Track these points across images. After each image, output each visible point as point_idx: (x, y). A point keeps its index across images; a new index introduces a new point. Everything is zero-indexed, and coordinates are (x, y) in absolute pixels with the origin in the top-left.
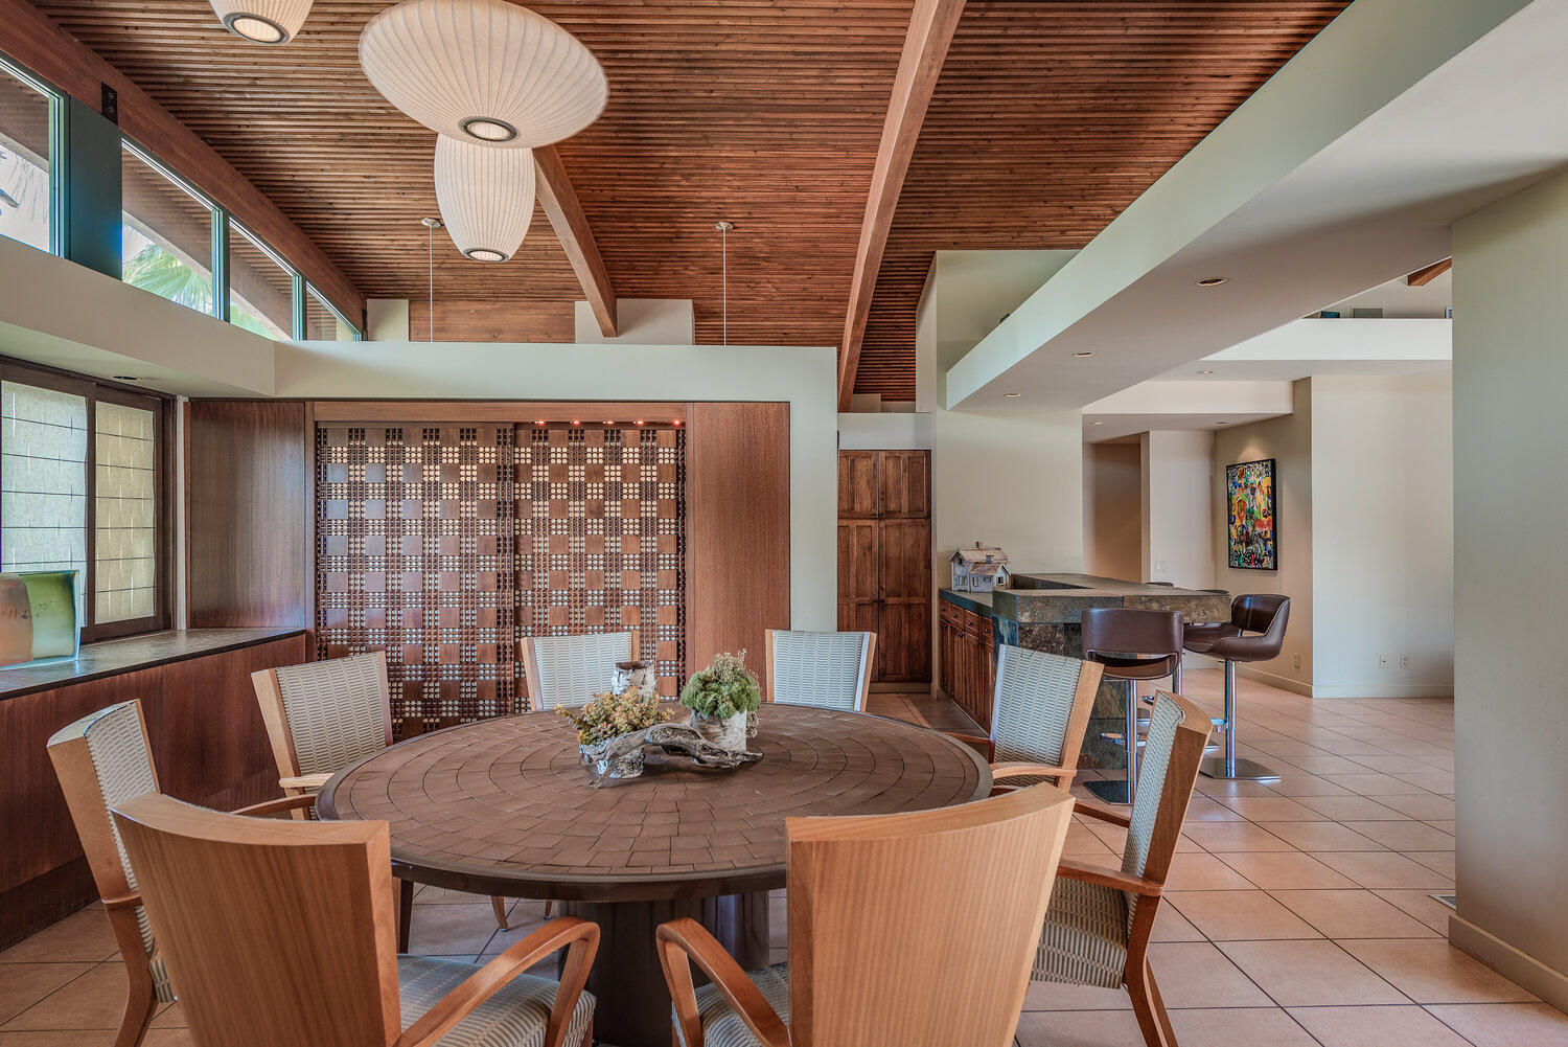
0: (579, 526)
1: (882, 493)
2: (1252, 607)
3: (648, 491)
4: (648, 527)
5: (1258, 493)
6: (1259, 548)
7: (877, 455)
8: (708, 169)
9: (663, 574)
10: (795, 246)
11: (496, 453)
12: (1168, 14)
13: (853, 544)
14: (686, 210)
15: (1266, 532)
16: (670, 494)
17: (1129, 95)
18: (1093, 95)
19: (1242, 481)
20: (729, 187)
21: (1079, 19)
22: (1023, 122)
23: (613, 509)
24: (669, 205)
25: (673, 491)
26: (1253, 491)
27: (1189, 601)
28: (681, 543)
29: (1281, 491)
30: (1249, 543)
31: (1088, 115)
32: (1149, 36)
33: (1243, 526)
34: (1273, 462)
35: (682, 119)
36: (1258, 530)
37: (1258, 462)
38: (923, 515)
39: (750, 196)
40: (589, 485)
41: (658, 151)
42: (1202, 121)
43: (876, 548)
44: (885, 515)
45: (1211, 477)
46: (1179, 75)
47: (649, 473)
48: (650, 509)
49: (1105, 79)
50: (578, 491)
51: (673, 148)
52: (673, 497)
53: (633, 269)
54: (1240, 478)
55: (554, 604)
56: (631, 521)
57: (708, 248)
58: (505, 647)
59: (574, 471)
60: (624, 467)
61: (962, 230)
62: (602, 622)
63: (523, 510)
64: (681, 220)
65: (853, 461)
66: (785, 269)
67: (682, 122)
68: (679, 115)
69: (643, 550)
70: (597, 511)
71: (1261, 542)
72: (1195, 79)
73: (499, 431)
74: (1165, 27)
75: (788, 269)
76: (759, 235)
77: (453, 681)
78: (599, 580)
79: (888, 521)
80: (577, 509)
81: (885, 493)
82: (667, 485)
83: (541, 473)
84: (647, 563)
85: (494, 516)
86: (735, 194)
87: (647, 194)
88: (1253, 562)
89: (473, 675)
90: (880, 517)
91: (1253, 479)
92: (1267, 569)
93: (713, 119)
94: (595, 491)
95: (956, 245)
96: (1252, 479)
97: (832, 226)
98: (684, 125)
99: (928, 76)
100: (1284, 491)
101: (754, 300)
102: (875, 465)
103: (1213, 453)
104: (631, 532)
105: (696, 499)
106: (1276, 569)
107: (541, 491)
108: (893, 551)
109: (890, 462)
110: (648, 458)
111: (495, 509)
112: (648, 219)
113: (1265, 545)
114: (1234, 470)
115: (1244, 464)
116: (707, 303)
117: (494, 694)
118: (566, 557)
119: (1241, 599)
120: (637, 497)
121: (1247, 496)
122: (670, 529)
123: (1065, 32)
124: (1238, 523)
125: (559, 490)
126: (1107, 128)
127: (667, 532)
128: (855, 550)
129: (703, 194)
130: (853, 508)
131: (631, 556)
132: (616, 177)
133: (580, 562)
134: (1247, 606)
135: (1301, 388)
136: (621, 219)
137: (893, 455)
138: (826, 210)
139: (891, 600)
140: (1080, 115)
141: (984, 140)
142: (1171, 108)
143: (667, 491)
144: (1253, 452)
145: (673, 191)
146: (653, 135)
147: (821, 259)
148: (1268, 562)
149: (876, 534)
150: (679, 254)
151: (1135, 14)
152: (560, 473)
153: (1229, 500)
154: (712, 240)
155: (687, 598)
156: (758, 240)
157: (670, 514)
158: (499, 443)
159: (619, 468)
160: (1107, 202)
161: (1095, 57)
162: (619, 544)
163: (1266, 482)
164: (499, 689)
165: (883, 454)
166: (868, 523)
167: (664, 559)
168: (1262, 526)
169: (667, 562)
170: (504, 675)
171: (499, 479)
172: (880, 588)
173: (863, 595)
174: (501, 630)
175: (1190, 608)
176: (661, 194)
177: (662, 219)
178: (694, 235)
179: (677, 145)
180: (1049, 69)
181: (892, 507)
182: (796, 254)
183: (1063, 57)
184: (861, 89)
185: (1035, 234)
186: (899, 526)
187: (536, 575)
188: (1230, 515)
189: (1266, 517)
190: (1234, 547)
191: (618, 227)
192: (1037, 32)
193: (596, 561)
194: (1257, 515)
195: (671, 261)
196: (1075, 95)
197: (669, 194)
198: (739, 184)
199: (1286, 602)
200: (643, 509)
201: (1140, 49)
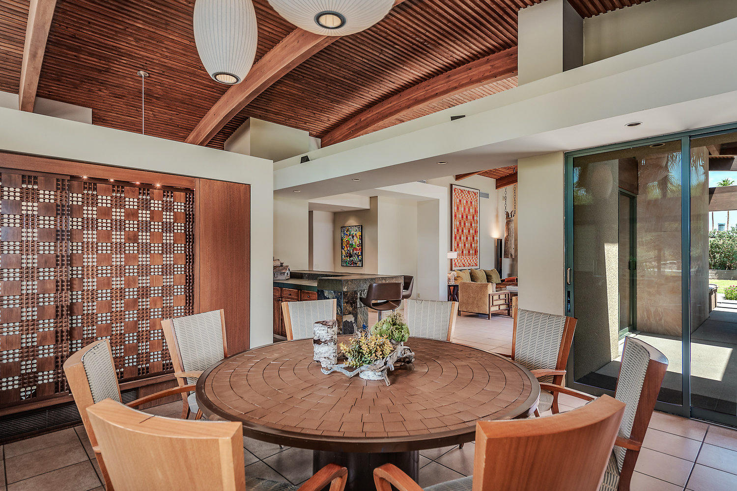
0: (119, 248)
3: (168, 228)
4: (167, 249)
5: (355, 238)
6: (355, 259)
8: (154, 40)
9: (177, 276)
10: (179, 96)
11: (55, 195)
12: (396, 55)
14: (123, 58)
15: (358, 253)
16: (181, 230)
17: (363, 78)
18: (352, 73)
19: (348, 233)
20: (161, 54)
21: (369, 44)
22: (321, 74)
23: (144, 237)
24: (114, 52)
25: (183, 228)
26: (353, 237)
28: (190, 259)
30: (351, 256)
31: (345, 80)
32: (385, 60)
33: (348, 250)
34: (362, 226)
35: (159, 9)
36: (355, 252)
37: (355, 226)
39: (170, 63)
40: (127, 222)
41: (129, 19)
42: (376, 96)
45: (334, 231)
46: (381, 77)
47: (168, 217)
48: (168, 238)
49: (359, 69)
50: (120, 225)
51: (141, 22)
52: (183, 231)
53: (59, 81)
55: (100, 299)
56: (156, 245)
57: (123, 82)
58: (62, 332)
59: (116, 212)
60: (152, 212)
61: (267, 111)
62: (136, 308)
63: (76, 237)
64: (115, 62)
66: (167, 107)
67: (158, 11)
68: (158, 6)
69: (165, 263)
70: (133, 238)
71: (356, 256)
72: (386, 81)
73: (58, 180)
74: (391, 59)
75: (168, 107)
76: (161, 84)
77: (14, 362)
78: (135, 283)
80: (118, 237)
82: (179, 224)
83: (90, 212)
84: (167, 270)
85: (54, 240)
86: (162, 60)
87: (102, 41)
88: (354, 264)
89: (33, 355)
92: (359, 266)
93: (180, 17)
94: (131, 226)
95: (260, 117)
96: (352, 233)
97: (207, 92)
98: (158, 13)
99: (322, 45)
100: (366, 237)
101: (136, 118)
103: (334, 221)
104: (156, 252)
105: (201, 232)
106: (362, 266)
107: (90, 224)
110: (168, 207)
111: (54, 235)
112: (91, 54)
113: (358, 257)
114: (344, 229)
115: (349, 226)
116: (101, 113)
117: (53, 366)
118: (109, 268)
120: (160, 230)
121: (350, 239)
122: (181, 250)
123: (362, 46)
124: (345, 249)
125: (104, 224)
126: (347, 87)
127: (179, 252)
129: (141, 53)
131: (156, 267)
132: (87, 23)
133: (120, 271)
135: (373, 200)
136: (70, 48)
138: (209, 83)
140: (342, 79)
141: (302, 76)
142: (371, 87)
143: (180, 227)
144: (353, 222)
145: (123, 45)
146: (133, 10)
147: (189, 106)
148: (359, 264)
150: (100, 81)
151: (387, 50)
152: (105, 213)
153: (342, 240)
154: (129, 79)
155: (195, 290)
156: (159, 87)
157: (182, 241)
158: (58, 189)
159: (148, 212)
160: (328, 115)
161: (364, 60)
162: (148, 259)
163: (359, 233)
164: (57, 362)
167: (178, 268)
168: (357, 250)
169: (179, 269)
170: (62, 351)
171: (57, 214)
174: (59, 321)
176: (112, 44)
177: (100, 57)
178: (119, 73)
179: (144, 21)
180: (345, 58)
182: (176, 100)
183: (354, 55)
184: (268, 35)
185: (295, 121)
187: (85, 280)
188: (342, 246)
189: (358, 247)
190: (344, 258)
191: (64, 53)
192: (353, 42)
193: (132, 270)
194: (355, 246)
195: (92, 84)
196: (346, 71)
197: (118, 45)
198: (169, 55)
199: (413, 278)
200: (164, 238)
201: (378, 63)
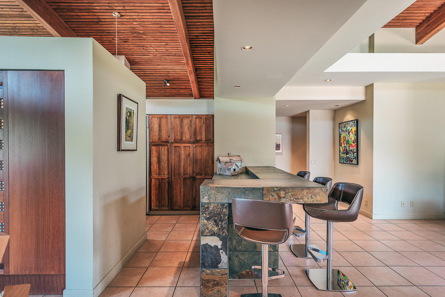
1: (194, 133)
2: (343, 189)
5: (351, 133)
6: (351, 156)
7: (192, 117)
13: (182, 154)
15: (354, 149)
19: (345, 129)
26: (349, 132)
27: (302, 190)
29: (360, 132)
30: (347, 154)
33: (345, 147)
34: (357, 121)
36: (351, 148)
37: (351, 121)
38: (210, 142)
43: (191, 156)
44: (196, 141)
45: (333, 128)
54: (344, 128)
64: (95, 11)
65: (182, 120)
71: (352, 153)
76: (134, 20)
79: (196, 144)
81: (195, 132)
88: (349, 161)
90: (194, 143)
91: (349, 128)
92: (354, 164)
100: (362, 132)
102: (191, 121)
103: (334, 119)
106: (358, 164)
108: (199, 157)
109: (198, 120)
113: (353, 154)
114: (342, 125)
115: (346, 122)
119: (337, 185)
121: (347, 135)
124: (343, 146)
128: (183, 157)
130: (182, 139)
134: (340, 188)
135: (369, 89)
137: (199, 117)
139: (198, 177)
144: (349, 117)
148: (355, 161)
149: (192, 149)
153: (340, 136)
156: (136, 23)
163: (354, 129)
165: (194, 117)
166: (188, 145)
168: (352, 147)
172: (193, 172)
173: (186, 175)
175: (303, 194)
181: (198, 138)
186: (201, 146)
188: (340, 143)
189: (354, 143)
190: (342, 155)
194: (351, 142)
199: (361, 190)
